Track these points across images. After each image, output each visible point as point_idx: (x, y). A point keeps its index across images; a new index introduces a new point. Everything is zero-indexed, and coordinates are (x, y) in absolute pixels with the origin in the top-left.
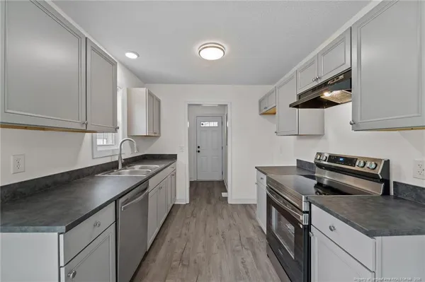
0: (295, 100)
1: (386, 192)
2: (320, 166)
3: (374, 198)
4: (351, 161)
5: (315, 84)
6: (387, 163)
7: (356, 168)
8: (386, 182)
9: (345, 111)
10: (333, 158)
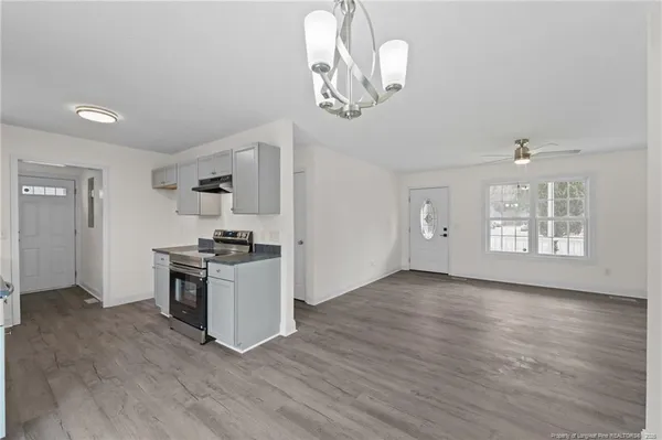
0: (197, 185)
1: (251, 250)
2: (217, 241)
3: (244, 254)
4: (235, 234)
5: (213, 176)
6: (251, 233)
7: (238, 238)
8: (251, 245)
9: (227, 200)
10: (226, 234)
